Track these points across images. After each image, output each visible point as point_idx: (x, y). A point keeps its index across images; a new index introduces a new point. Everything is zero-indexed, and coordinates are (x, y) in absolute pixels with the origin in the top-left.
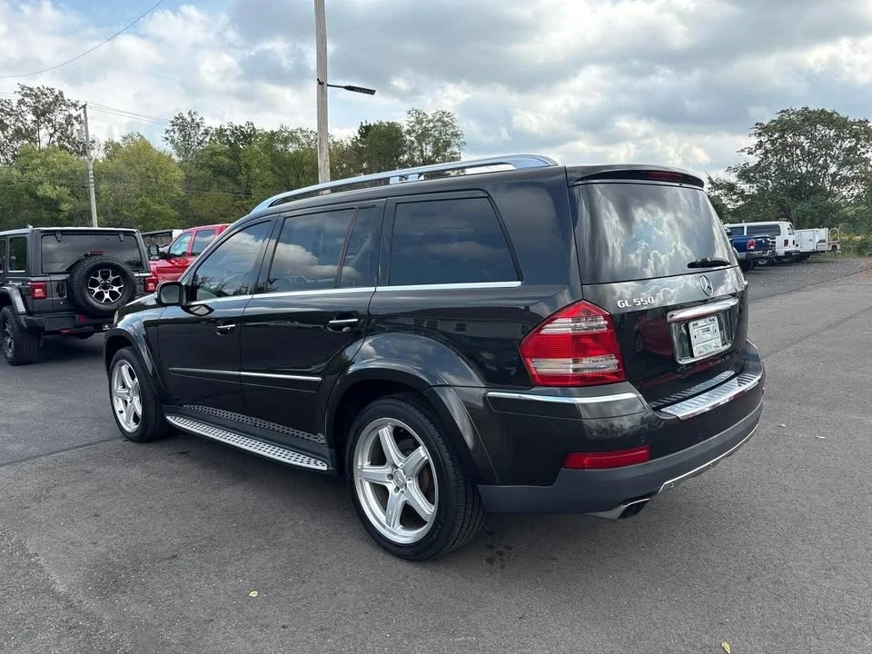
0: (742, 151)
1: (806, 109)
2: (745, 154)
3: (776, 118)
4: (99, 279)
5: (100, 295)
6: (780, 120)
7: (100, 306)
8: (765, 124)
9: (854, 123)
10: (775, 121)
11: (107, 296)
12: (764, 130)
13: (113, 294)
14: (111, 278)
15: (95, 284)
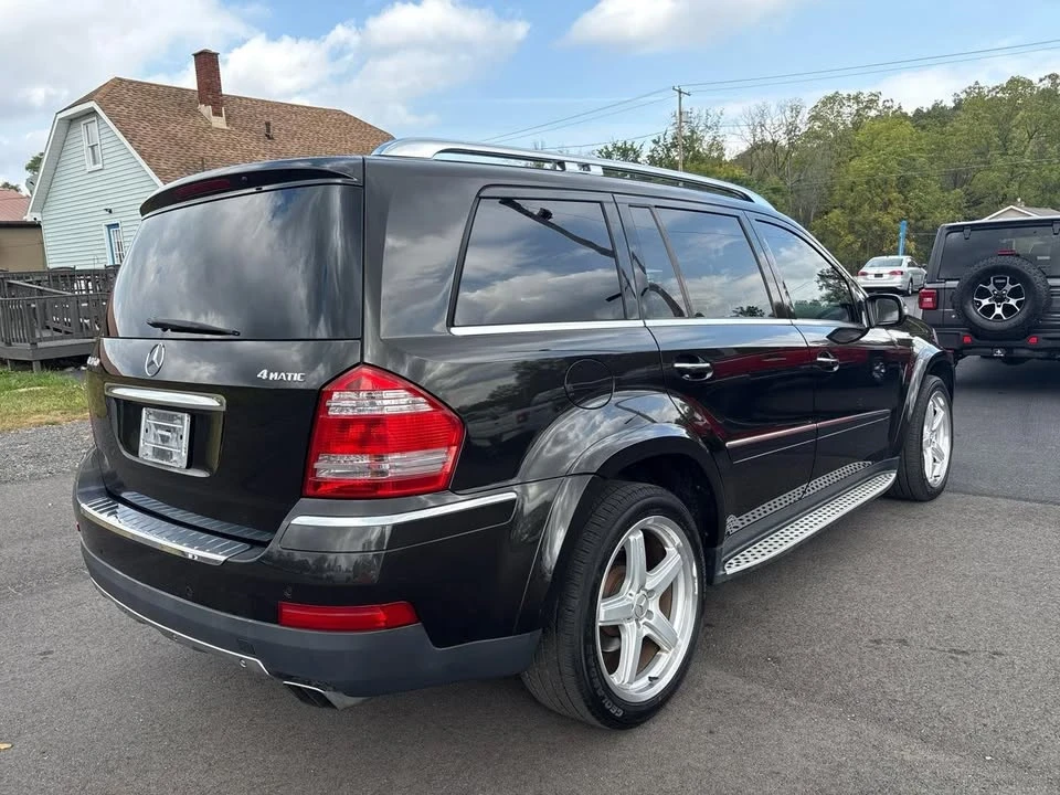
4: (991, 287)
5: (989, 310)
7: (988, 324)
11: (998, 311)
13: (1008, 310)
14: (1009, 287)
15: (985, 294)
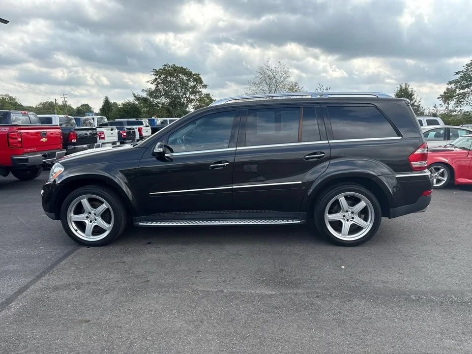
0: (148, 82)
1: (174, 65)
2: (149, 83)
3: (162, 68)
6: (164, 70)
8: (158, 70)
9: (194, 75)
10: (161, 69)
12: (158, 73)
